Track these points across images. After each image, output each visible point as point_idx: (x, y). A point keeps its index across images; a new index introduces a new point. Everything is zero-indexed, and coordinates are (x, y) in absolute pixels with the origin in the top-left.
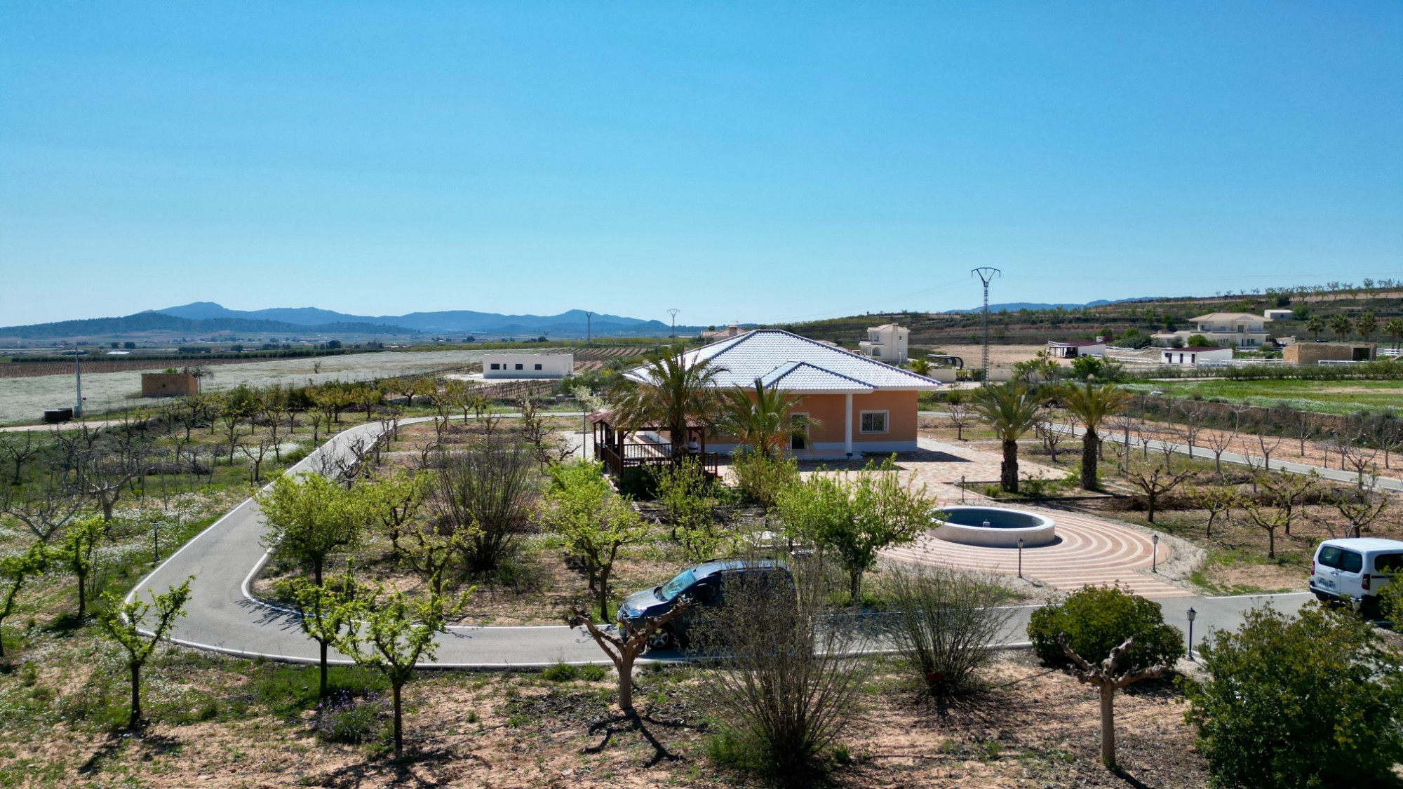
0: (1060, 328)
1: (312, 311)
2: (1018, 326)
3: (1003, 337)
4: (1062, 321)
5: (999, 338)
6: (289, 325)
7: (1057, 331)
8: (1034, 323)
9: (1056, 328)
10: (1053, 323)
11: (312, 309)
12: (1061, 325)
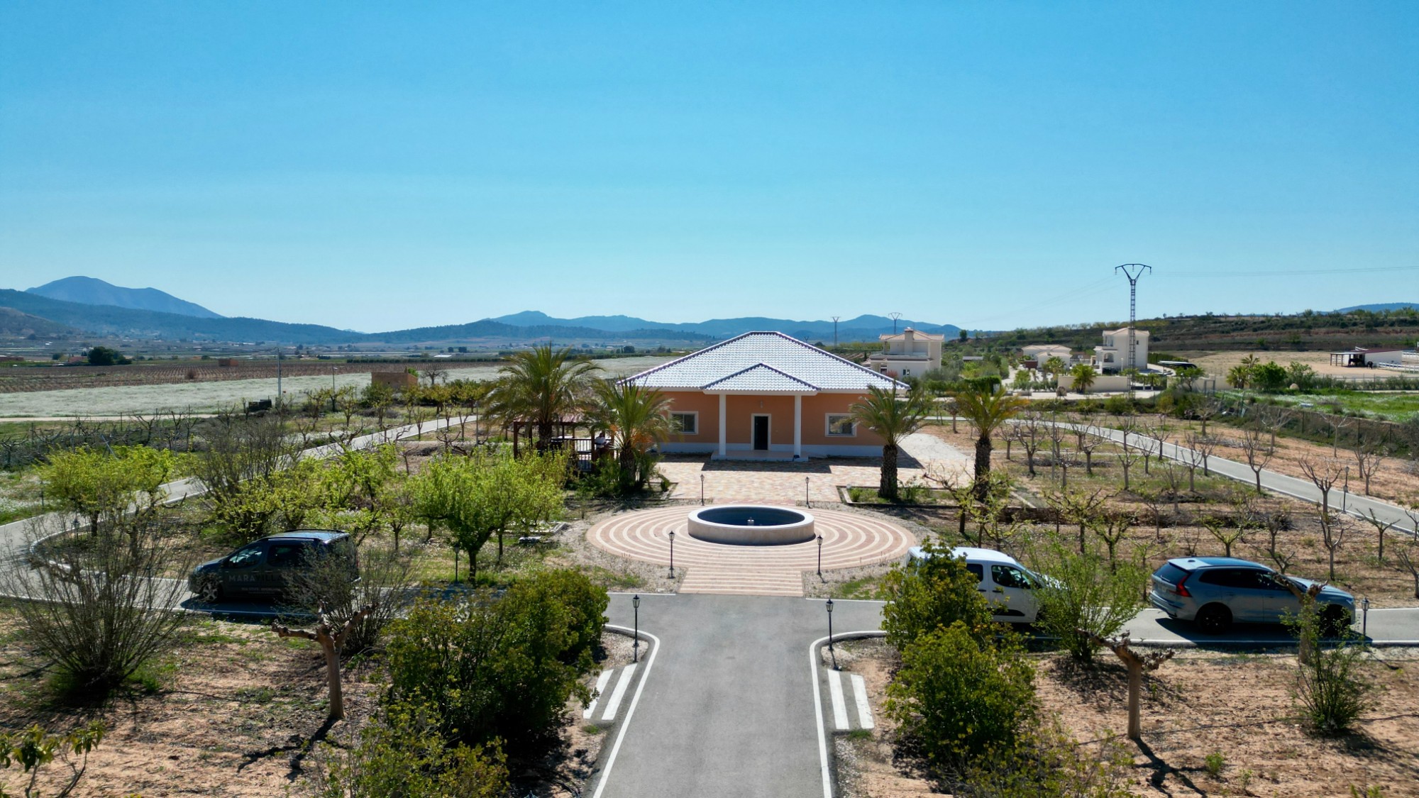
0: (1376, 331)
1: (622, 318)
2: (1324, 330)
3: (1299, 343)
4: (1382, 324)
5: (1294, 343)
6: (599, 332)
7: (1372, 336)
8: (1344, 325)
9: (1371, 331)
10: (1367, 326)
11: (622, 317)
12: (1379, 329)
